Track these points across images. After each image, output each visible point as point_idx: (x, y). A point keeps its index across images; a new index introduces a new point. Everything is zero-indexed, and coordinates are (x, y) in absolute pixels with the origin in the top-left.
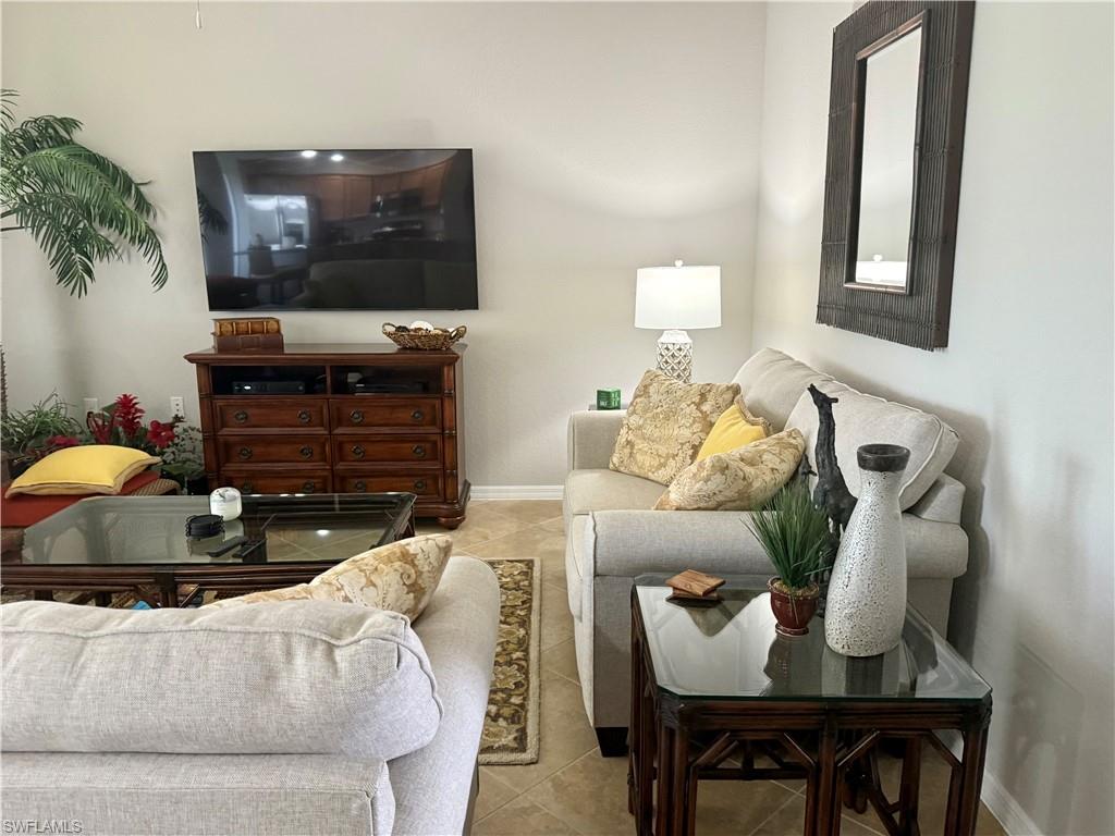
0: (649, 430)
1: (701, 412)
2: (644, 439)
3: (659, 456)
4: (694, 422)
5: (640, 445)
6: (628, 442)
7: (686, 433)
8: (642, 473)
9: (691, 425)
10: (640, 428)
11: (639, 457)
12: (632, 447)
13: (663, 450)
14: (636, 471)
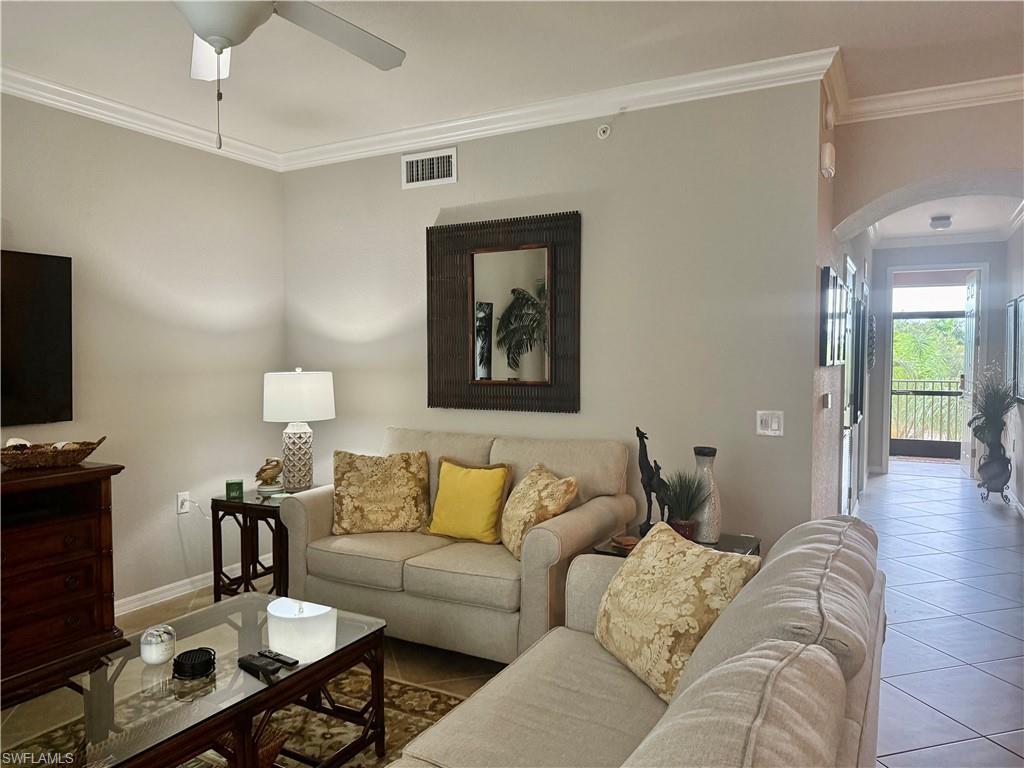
0: (371, 495)
1: (410, 472)
2: (370, 502)
3: (390, 511)
4: (408, 481)
5: (367, 507)
6: (356, 508)
7: (405, 490)
8: (377, 528)
9: (407, 484)
10: (362, 495)
11: (372, 517)
12: (361, 510)
13: (392, 506)
14: (371, 528)
